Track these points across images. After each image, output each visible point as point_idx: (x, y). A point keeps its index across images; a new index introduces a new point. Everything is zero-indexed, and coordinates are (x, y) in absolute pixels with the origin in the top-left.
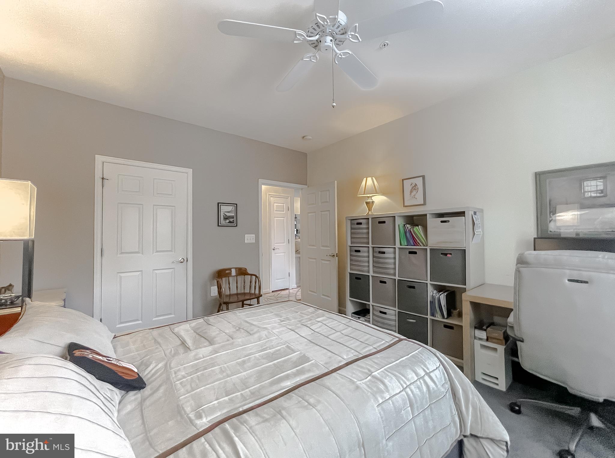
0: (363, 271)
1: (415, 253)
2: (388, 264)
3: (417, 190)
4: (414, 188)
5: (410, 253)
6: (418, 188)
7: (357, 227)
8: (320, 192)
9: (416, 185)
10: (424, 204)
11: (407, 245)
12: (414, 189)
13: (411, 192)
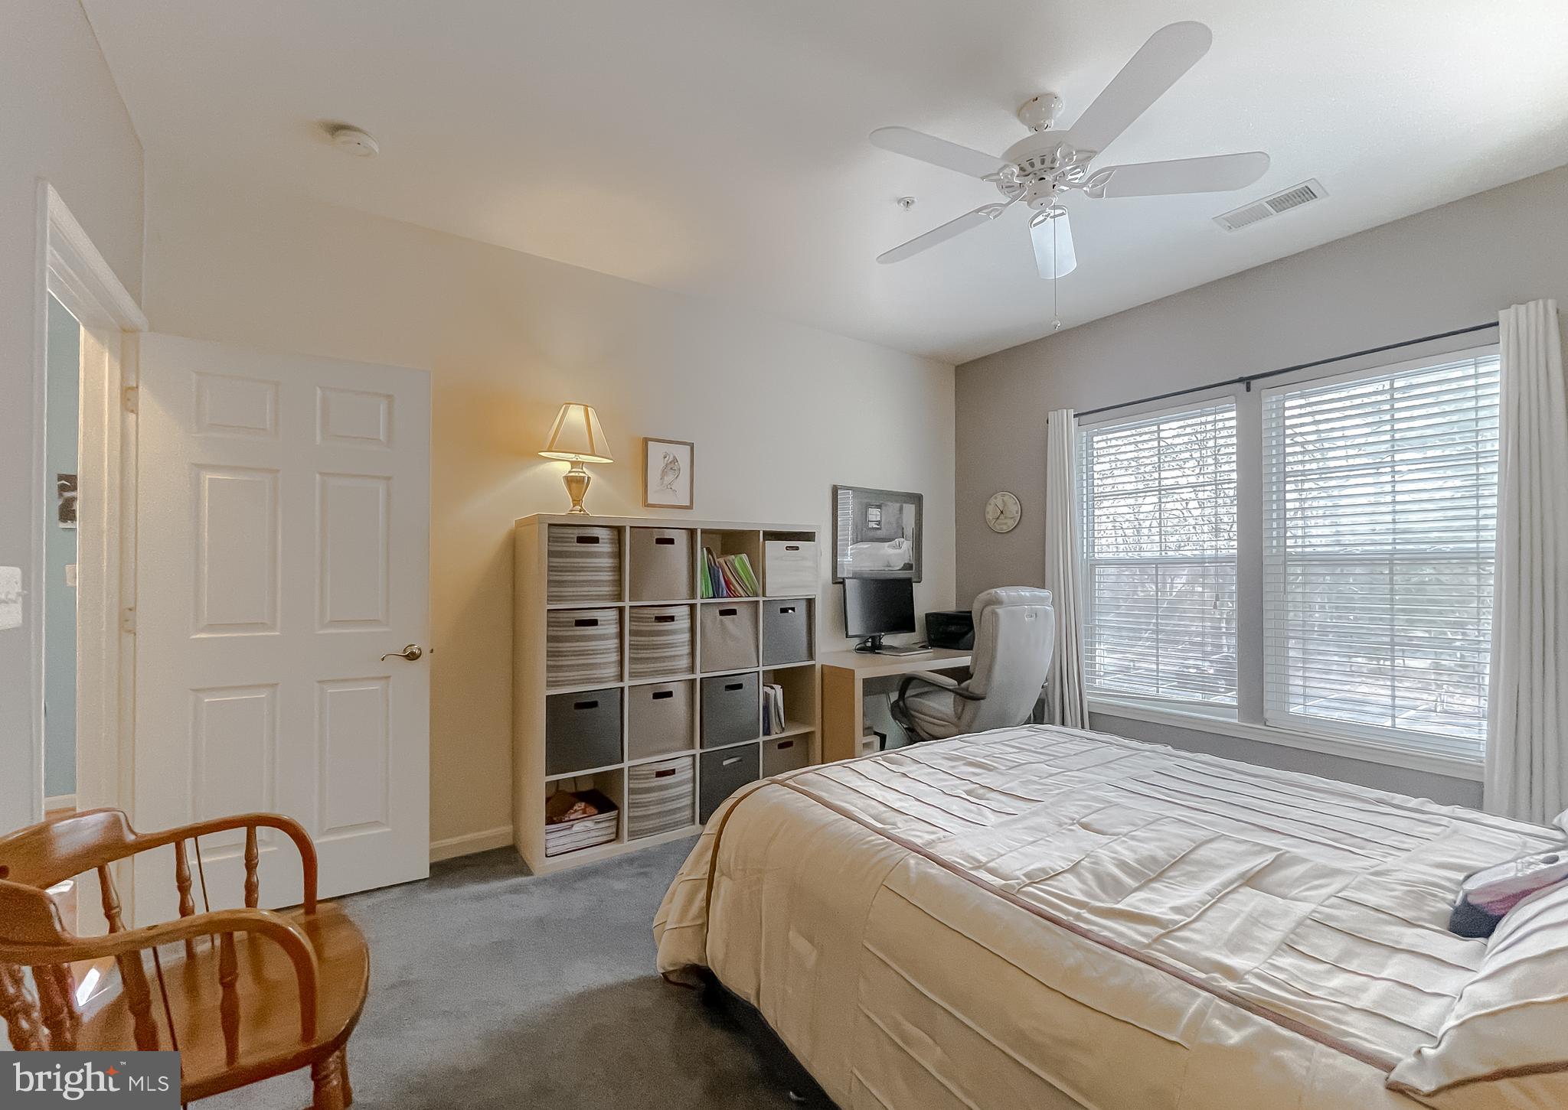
0: (600, 681)
1: (733, 612)
2: (673, 647)
3: (677, 472)
4: (672, 465)
5: (723, 613)
6: (679, 469)
7: (578, 549)
8: (319, 391)
9: (675, 460)
10: (690, 507)
11: (714, 597)
12: (671, 469)
13: (664, 473)
